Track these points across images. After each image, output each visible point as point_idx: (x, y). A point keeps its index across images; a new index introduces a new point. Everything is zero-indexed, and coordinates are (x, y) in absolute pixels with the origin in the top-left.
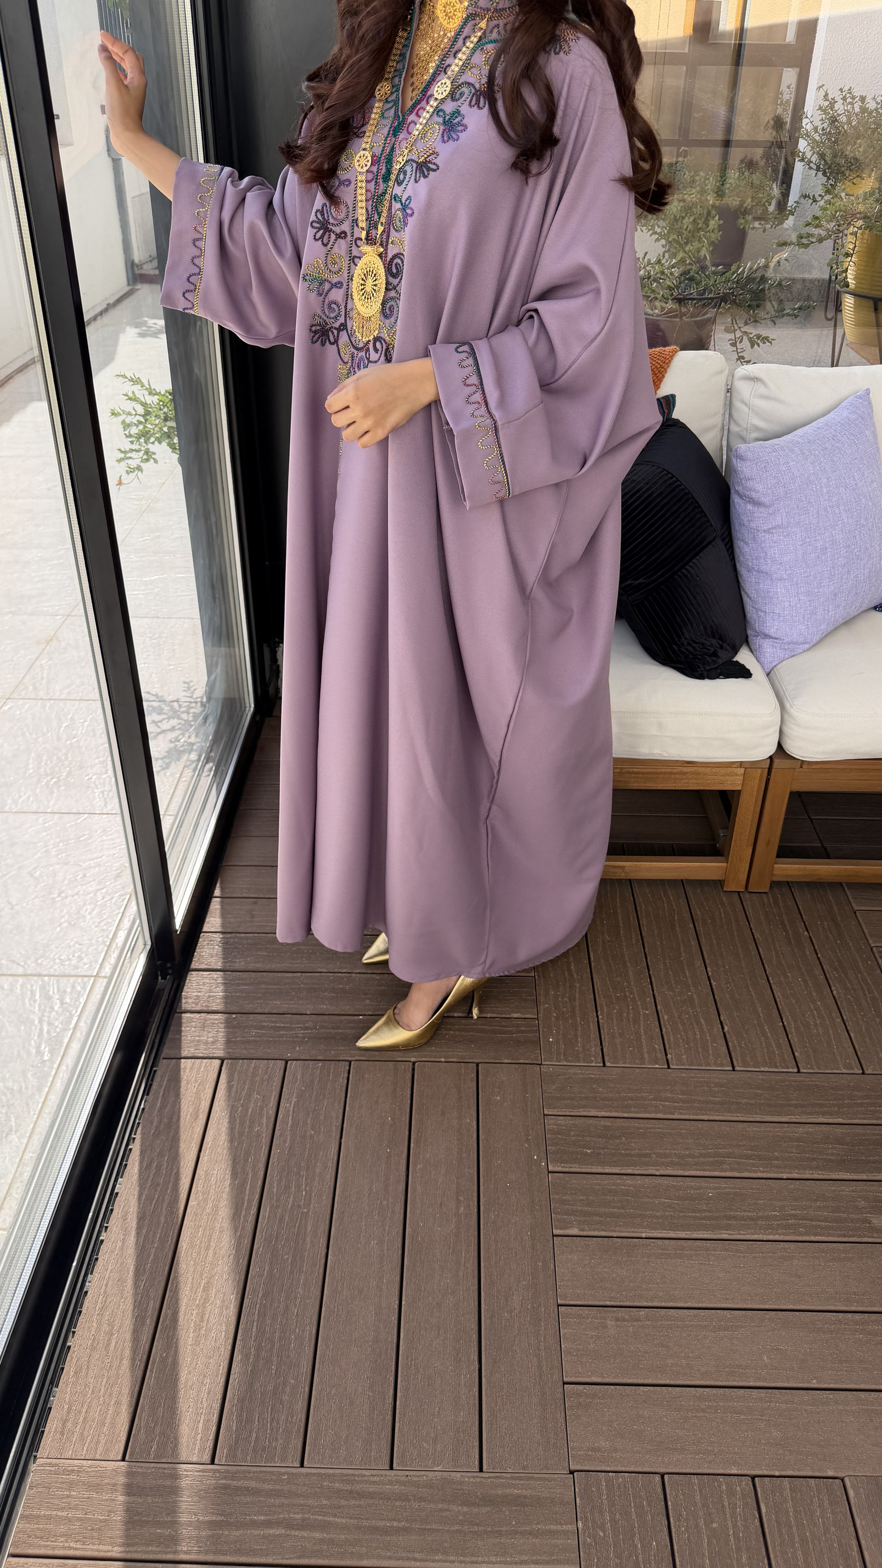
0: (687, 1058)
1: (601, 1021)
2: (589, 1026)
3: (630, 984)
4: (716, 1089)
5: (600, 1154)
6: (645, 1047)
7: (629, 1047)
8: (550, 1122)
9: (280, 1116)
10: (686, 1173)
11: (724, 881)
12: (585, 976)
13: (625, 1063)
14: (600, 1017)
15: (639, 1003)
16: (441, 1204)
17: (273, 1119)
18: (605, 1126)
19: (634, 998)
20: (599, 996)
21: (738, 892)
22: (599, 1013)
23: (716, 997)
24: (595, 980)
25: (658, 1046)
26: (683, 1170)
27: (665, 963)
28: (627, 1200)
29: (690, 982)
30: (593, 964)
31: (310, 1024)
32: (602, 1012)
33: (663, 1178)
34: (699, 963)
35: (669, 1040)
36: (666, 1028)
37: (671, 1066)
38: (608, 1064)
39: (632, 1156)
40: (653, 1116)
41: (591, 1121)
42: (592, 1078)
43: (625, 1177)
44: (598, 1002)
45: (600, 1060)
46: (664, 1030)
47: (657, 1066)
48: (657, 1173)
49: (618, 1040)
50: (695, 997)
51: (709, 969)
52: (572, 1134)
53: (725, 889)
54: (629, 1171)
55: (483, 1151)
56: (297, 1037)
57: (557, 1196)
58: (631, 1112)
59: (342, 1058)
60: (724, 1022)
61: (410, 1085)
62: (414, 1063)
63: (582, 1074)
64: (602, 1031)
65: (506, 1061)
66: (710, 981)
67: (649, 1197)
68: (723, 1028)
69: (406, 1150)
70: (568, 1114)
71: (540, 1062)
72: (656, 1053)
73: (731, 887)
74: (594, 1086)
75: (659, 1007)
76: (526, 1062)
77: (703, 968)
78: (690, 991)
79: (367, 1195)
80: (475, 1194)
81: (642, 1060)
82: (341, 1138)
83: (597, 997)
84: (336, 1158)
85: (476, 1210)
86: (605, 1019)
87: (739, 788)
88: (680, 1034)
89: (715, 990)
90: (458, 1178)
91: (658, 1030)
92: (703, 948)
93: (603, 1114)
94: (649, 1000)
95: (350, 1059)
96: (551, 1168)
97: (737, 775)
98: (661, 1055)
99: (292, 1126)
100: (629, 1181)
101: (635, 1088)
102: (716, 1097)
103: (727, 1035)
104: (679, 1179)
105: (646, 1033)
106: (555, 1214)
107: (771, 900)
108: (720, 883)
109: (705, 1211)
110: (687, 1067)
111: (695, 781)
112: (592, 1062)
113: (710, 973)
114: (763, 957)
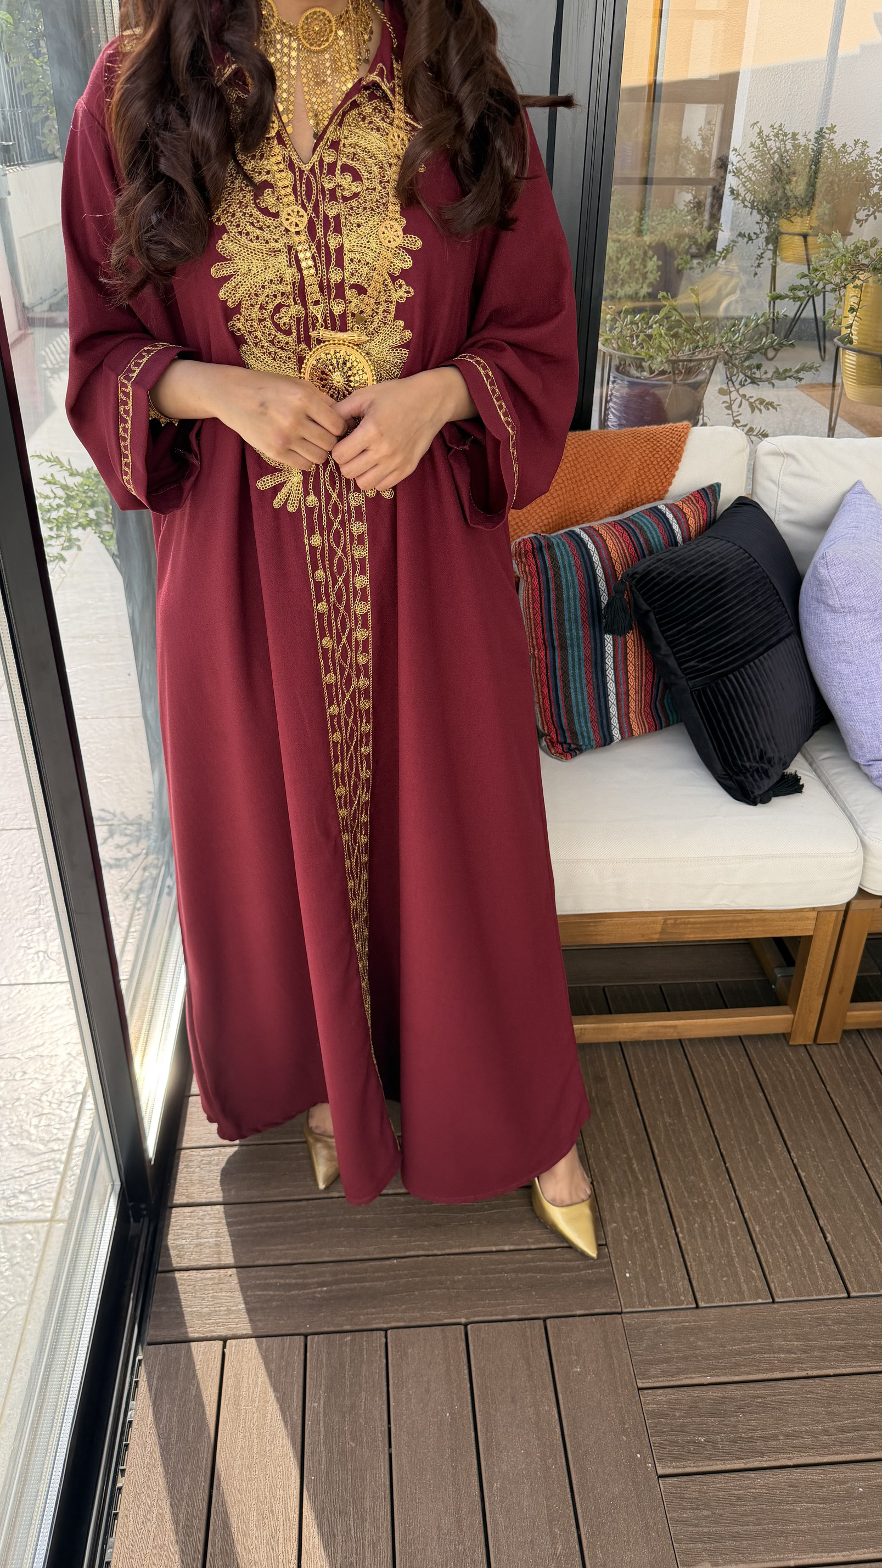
0: (792, 1284)
1: (683, 1242)
2: (670, 1251)
3: (706, 1184)
4: (836, 1328)
5: (715, 1442)
6: (740, 1273)
7: (722, 1276)
8: (647, 1397)
9: (308, 1423)
10: (826, 1459)
11: (789, 1034)
12: (651, 1177)
13: (722, 1300)
14: (680, 1235)
15: (723, 1211)
16: (532, 1541)
17: (300, 1429)
18: (715, 1399)
19: (715, 1204)
20: (675, 1206)
21: (805, 1046)
22: (678, 1230)
23: (809, 1193)
24: (664, 1182)
25: (756, 1272)
26: (820, 1455)
27: (741, 1151)
28: (762, 1509)
29: (775, 1175)
30: (658, 1159)
31: (328, 1278)
32: (682, 1227)
33: (799, 1470)
34: (780, 1147)
35: (767, 1261)
36: (761, 1245)
37: (777, 1300)
38: (702, 1304)
39: (756, 1440)
40: (768, 1376)
41: (697, 1392)
42: (686, 1328)
43: (753, 1474)
44: (674, 1214)
45: (691, 1299)
46: (758, 1246)
47: (760, 1301)
48: (790, 1463)
49: (708, 1268)
50: (785, 1195)
51: (793, 1154)
52: (677, 1414)
53: (791, 1043)
54: (757, 1464)
55: (572, 1452)
56: (314, 1298)
57: (675, 1514)
58: (742, 1374)
59: (374, 1326)
60: (825, 1228)
61: (465, 1360)
62: (466, 1325)
63: (674, 1323)
64: (686, 1256)
65: (578, 1312)
66: (797, 1170)
67: (787, 1502)
68: (825, 1238)
69: (475, 1462)
70: (667, 1384)
71: (619, 1310)
72: (756, 1282)
73: (798, 1040)
74: (692, 1339)
75: (746, 1214)
76: (603, 1311)
77: (786, 1153)
78: (779, 1189)
79: (436, 1537)
80: (573, 1522)
81: (741, 1292)
82: (390, 1446)
83: (672, 1207)
84: (388, 1483)
85: (577, 1548)
86: (687, 1237)
87: (811, 933)
88: (779, 1252)
89: (806, 1184)
90: (547, 1498)
91: (751, 1248)
92: (781, 1125)
93: (709, 1379)
94: (733, 1205)
95: (385, 1326)
96: (660, 1472)
97: (808, 919)
98: (761, 1284)
99: (326, 1436)
100: (760, 1480)
101: (740, 1336)
102: (837, 1339)
103: (832, 1246)
104: (819, 1469)
105: (738, 1254)
106: (679, 1542)
107: (843, 1052)
108: (786, 1037)
109: (859, 1516)
110: (795, 1299)
111: (760, 929)
112: (682, 1303)
113: (795, 1160)
114: (850, 1131)
